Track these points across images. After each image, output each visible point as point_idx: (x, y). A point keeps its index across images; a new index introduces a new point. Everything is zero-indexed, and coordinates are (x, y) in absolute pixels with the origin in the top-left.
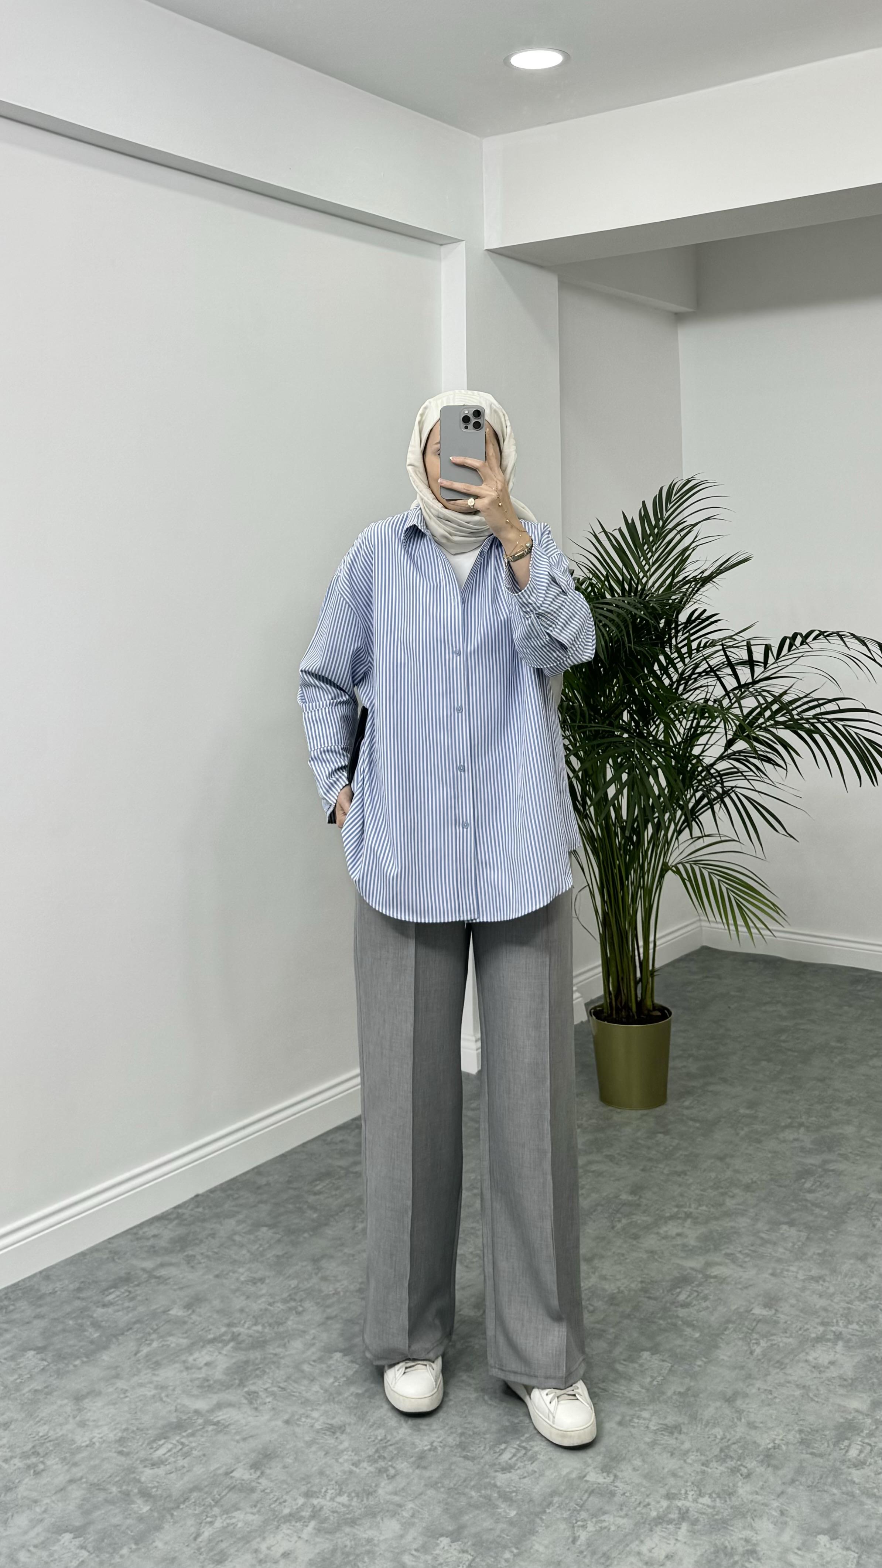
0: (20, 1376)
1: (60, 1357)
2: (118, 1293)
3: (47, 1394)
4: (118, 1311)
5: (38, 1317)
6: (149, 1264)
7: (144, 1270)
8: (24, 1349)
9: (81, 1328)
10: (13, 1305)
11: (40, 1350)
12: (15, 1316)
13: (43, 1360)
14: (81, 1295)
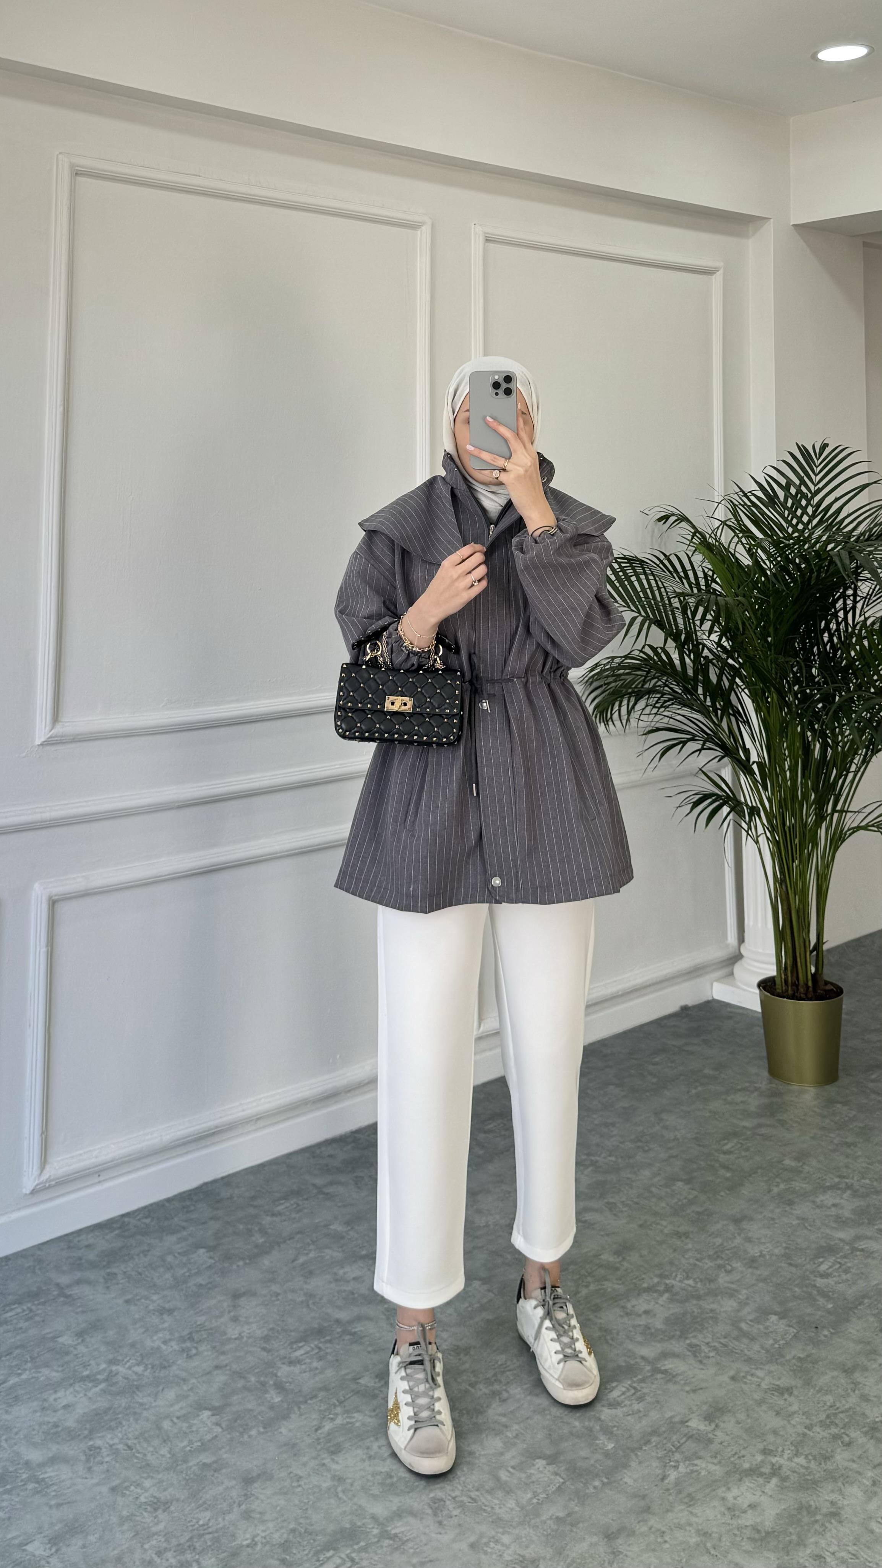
0: (189, 1270)
1: (228, 1257)
2: (288, 1205)
3: (209, 1289)
4: (285, 1221)
5: (215, 1218)
6: (319, 1181)
7: (314, 1185)
8: (197, 1246)
9: (250, 1232)
11: (210, 1249)
12: (194, 1216)
13: (211, 1258)
14: (255, 1203)
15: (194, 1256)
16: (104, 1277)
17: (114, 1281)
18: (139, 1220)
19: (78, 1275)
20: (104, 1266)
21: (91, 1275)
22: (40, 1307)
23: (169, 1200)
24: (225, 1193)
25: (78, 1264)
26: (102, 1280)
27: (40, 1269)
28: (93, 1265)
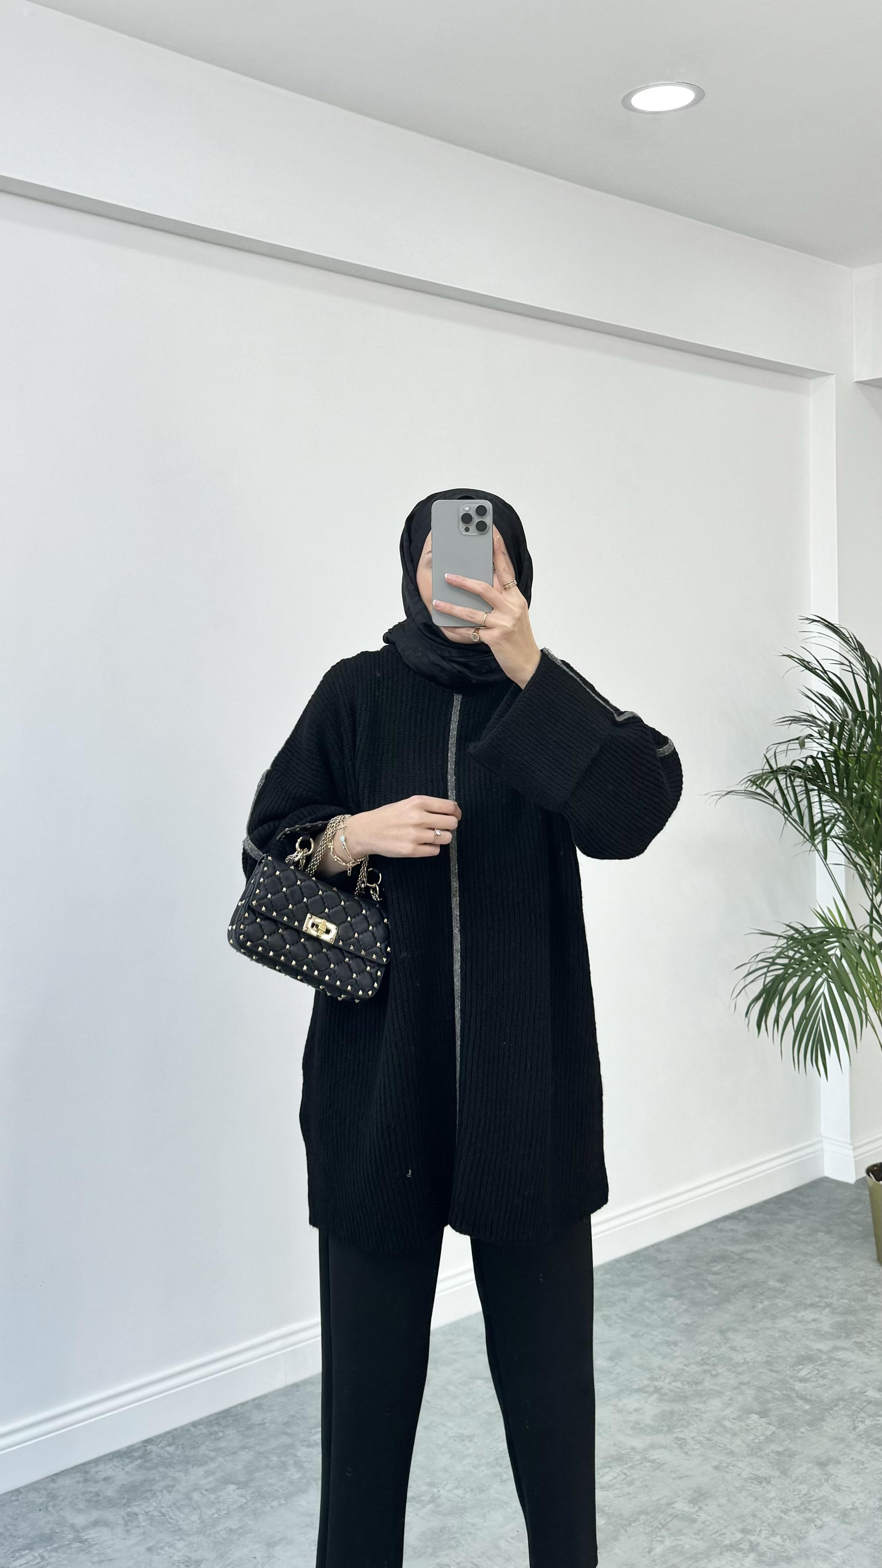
10: (222, 1431)
15: (222, 1493)
16: (123, 1518)
17: (135, 1524)
18: (162, 1448)
19: (95, 1514)
20: (124, 1505)
21: (109, 1515)
22: (53, 1554)
23: (195, 1424)
24: (256, 1417)
25: (95, 1501)
26: (121, 1522)
27: (54, 1506)
28: (112, 1503)
